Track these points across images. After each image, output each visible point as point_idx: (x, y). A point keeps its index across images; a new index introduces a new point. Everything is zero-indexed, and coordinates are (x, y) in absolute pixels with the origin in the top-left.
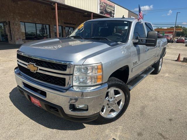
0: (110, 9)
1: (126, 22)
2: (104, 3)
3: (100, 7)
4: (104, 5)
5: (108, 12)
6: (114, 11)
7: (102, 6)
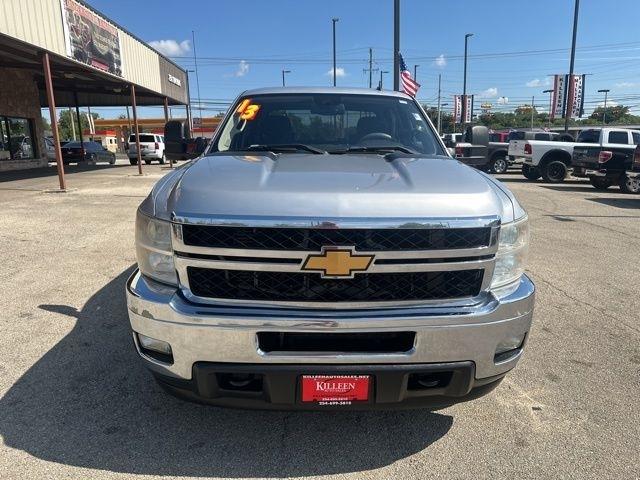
0: (105, 44)
1: (405, 103)
2: (83, 19)
3: (72, 35)
4: (86, 28)
5: (100, 56)
6: (117, 51)
7: (77, 31)
